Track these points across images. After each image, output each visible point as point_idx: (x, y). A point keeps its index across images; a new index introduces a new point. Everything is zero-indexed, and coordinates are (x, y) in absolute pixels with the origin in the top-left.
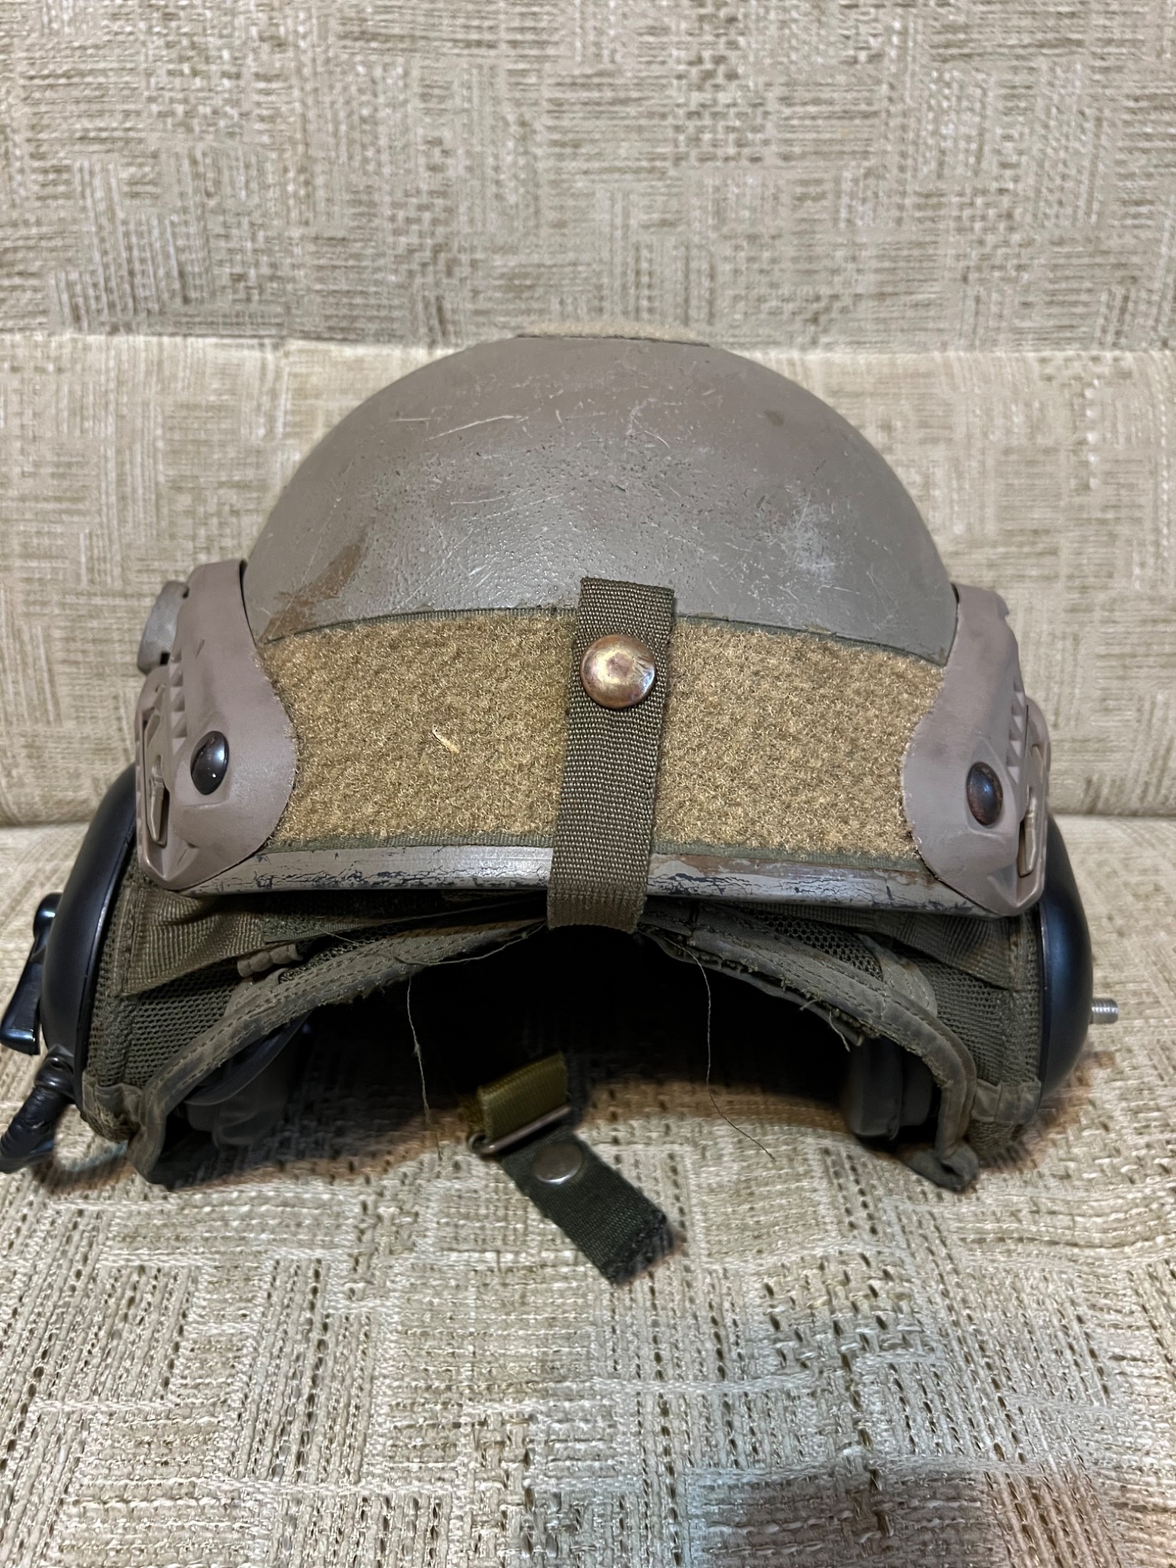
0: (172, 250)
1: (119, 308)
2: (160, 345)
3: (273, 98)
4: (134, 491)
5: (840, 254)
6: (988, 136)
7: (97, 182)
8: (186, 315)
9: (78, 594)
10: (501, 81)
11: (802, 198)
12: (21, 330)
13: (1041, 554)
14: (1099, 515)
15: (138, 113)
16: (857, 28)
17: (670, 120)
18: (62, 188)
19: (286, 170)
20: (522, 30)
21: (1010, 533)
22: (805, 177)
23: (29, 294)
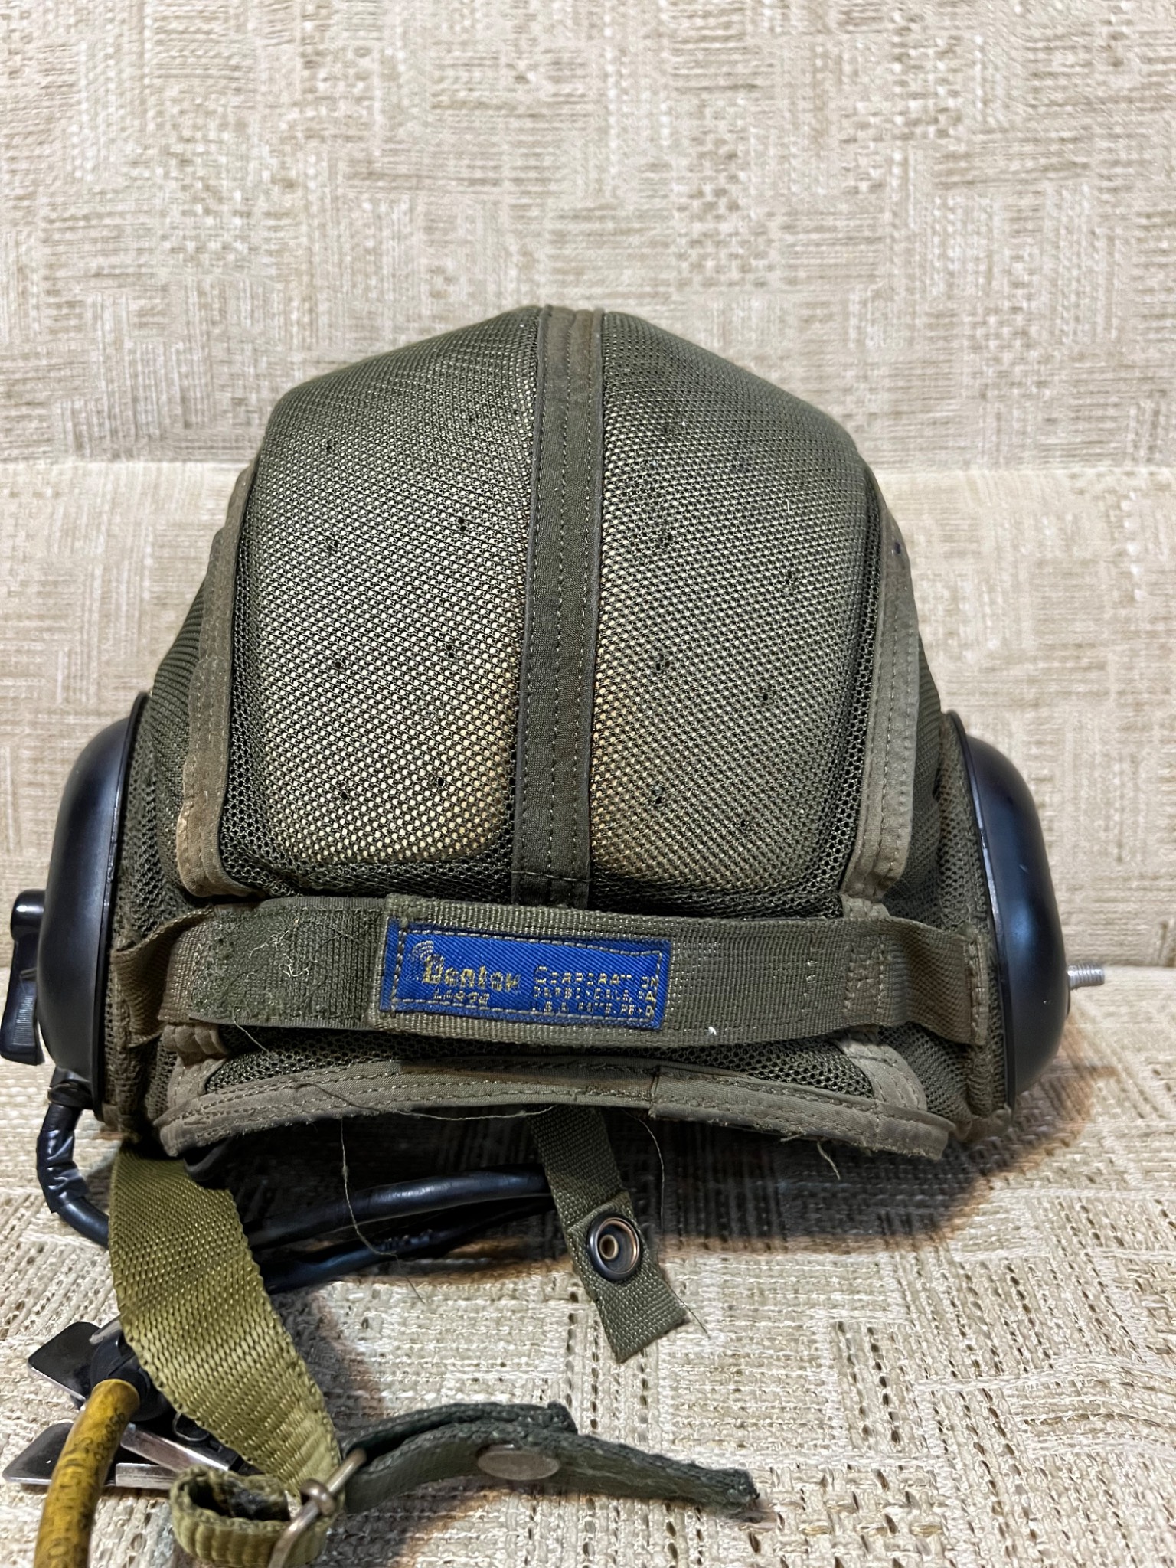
0: (176, 376)
1: (121, 434)
2: (159, 470)
3: (281, 234)
4: (118, 607)
5: (850, 374)
6: (996, 258)
7: (107, 315)
8: (187, 440)
9: (50, 712)
10: (505, 218)
11: (808, 321)
12: (26, 459)
13: (1088, 669)
14: (1149, 627)
15: (151, 250)
16: (856, 160)
17: (673, 249)
18: (72, 322)
19: (291, 300)
20: (527, 168)
21: (1052, 647)
22: (810, 299)
23: (34, 424)
